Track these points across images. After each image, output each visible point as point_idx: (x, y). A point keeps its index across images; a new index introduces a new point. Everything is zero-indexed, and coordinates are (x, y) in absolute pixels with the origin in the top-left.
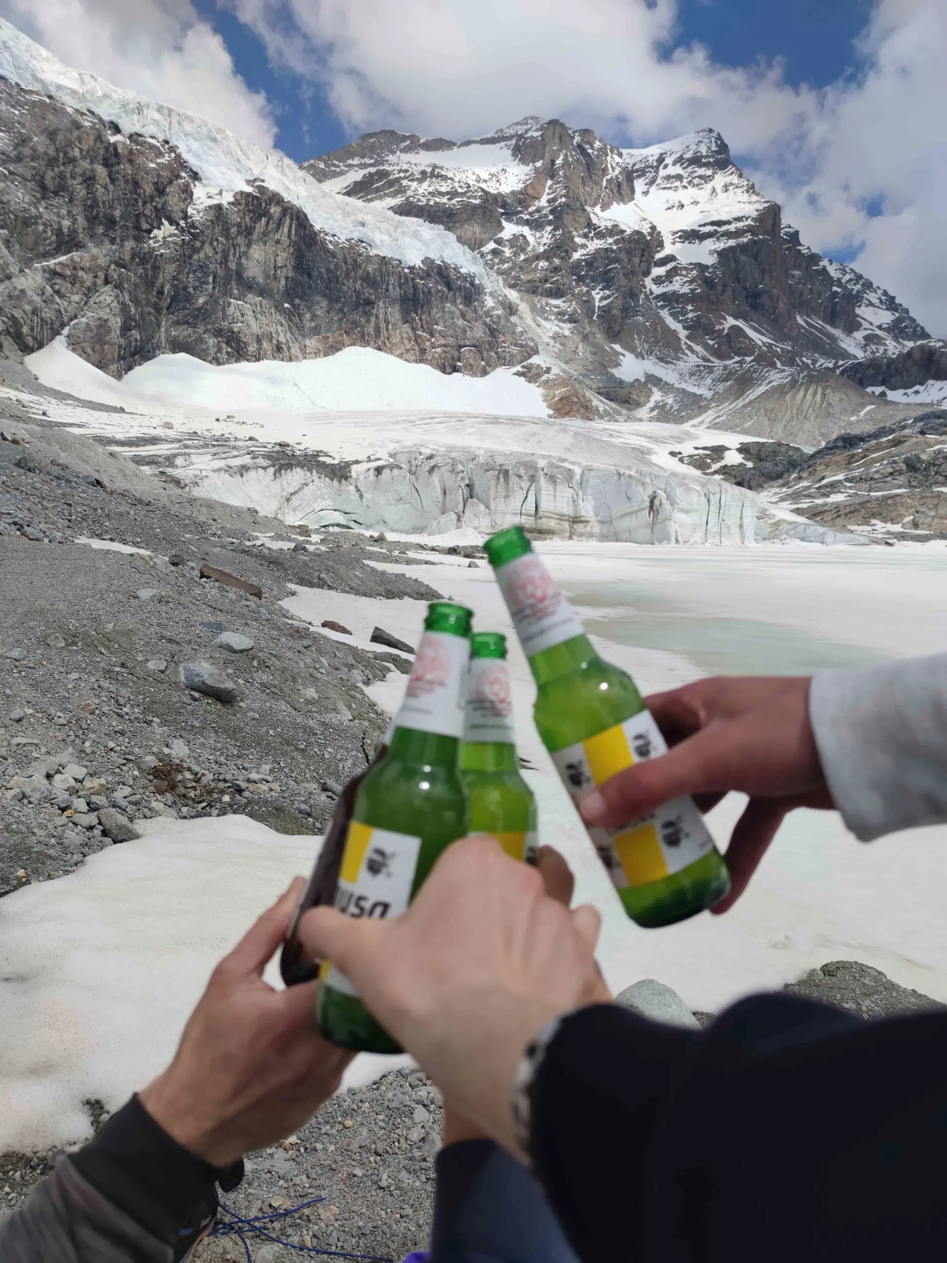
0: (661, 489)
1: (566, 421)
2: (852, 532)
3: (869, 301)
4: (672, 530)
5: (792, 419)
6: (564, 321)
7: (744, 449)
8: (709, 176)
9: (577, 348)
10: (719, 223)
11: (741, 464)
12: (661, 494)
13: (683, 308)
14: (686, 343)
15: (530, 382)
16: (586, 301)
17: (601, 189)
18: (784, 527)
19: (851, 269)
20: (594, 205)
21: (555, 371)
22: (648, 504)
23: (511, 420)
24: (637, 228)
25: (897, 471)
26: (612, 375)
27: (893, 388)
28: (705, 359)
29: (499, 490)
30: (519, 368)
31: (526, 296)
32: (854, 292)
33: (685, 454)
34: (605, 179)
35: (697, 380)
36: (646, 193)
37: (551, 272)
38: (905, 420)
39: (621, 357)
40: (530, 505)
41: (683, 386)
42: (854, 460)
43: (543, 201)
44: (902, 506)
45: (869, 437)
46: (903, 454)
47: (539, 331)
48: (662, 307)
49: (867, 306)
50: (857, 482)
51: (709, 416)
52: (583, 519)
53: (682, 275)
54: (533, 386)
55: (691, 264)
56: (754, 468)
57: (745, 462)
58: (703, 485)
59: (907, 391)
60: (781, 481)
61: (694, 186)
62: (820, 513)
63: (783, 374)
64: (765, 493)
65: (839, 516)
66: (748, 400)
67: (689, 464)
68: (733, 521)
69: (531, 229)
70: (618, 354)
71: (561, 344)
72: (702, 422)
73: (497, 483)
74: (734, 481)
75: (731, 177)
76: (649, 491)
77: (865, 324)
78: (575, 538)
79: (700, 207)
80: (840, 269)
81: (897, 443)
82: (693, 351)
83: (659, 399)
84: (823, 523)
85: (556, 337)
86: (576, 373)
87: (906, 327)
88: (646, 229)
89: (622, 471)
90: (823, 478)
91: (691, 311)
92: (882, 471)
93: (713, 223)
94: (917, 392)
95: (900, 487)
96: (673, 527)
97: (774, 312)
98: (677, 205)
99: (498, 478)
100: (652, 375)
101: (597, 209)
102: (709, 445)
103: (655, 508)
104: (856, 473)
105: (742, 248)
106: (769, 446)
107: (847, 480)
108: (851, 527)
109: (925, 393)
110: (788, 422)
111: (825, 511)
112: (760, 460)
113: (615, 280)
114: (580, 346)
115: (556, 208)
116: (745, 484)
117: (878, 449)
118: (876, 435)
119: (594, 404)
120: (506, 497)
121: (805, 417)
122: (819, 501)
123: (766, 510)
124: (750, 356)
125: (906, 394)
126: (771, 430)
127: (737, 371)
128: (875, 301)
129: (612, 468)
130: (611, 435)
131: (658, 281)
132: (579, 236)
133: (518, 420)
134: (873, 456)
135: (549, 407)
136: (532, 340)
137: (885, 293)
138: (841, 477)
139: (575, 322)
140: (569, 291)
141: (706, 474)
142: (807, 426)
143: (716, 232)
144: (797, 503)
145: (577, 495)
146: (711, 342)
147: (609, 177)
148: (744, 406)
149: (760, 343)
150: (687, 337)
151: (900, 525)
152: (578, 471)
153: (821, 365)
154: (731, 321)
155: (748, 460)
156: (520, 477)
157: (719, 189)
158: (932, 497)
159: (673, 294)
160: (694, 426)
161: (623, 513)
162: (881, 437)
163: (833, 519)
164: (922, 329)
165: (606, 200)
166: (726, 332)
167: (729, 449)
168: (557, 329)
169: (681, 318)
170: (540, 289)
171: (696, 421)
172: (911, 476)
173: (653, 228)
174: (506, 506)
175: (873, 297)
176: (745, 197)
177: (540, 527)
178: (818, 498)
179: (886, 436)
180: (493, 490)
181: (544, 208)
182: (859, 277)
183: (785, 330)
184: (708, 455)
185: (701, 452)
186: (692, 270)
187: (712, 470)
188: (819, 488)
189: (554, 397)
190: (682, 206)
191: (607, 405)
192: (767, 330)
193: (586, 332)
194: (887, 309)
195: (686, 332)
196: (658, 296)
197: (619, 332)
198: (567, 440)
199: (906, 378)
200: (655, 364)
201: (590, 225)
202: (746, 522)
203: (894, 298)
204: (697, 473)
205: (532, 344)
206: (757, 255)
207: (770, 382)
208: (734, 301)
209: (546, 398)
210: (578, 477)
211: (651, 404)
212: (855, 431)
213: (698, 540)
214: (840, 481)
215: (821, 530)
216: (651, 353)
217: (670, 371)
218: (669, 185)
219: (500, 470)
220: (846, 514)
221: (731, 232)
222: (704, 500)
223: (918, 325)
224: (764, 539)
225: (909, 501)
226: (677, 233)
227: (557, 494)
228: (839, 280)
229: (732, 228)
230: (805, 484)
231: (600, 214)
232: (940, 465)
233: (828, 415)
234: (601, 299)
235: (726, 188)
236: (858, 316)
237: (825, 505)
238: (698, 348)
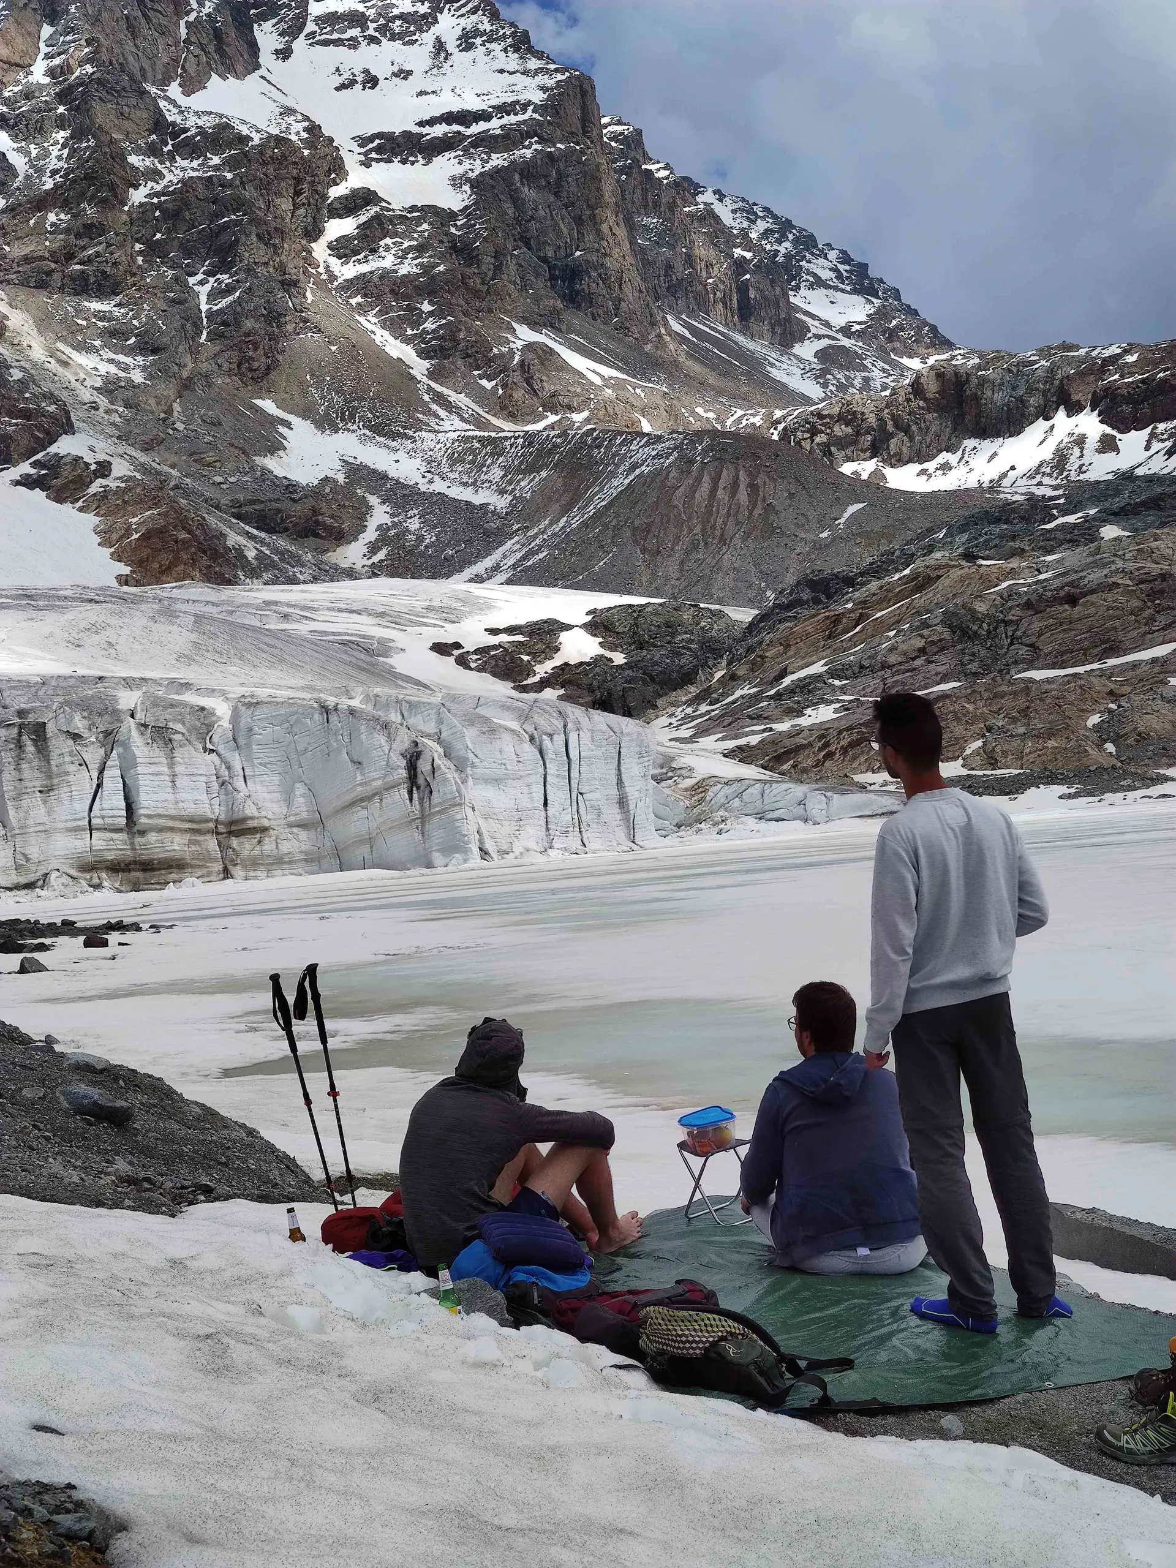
0: (428, 736)
1: (169, 590)
2: (862, 788)
3: (814, 275)
4: (469, 828)
5: (695, 547)
6: (130, 351)
7: (599, 624)
8: (424, 16)
9: (169, 412)
10: (464, 118)
11: (599, 659)
12: (433, 748)
13: (410, 309)
14: (430, 389)
15: (59, 500)
16: (174, 302)
17: (177, 44)
18: (717, 794)
19: (766, 209)
20: (165, 81)
21: (121, 468)
22: (403, 773)
23: (30, 597)
24: (275, 131)
25: (933, 643)
26: (266, 472)
27: (898, 461)
28: (478, 422)
29: (27, 774)
30: (25, 468)
31: (22, 294)
32: (780, 259)
33: (469, 647)
34: (182, 23)
35: (468, 473)
36: (284, 54)
37: (78, 236)
38: (930, 531)
39: (282, 429)
40: (113, 802)
41: (439, 486)
42: (840, 627)
43: (39, 73)
44: (958, 719)
45: (862, 574)
46: (939, 605)
47: (67, 375)
48: (361, 309)
49: (811, 287)
50: (855, 676)
51: (509, 551)
52: (251, 824)
53: (396, 234)
54: (67, 510)
55: (414, 208)
56: (628, 665)
57: (608, 654)
58: (524, 717)
59: (926, 465)
60: (693, 690)
61: (393, 38)
62: (789, 752)
63: (659, 447)
64: (663, 721)
65: (830, 755)
66: (591, 510)
67: (481, 669)
68: (601, 794)
69: (15, 138)
70: (275, 421)
71: (127, 406)
72: (496, 568)
73: (19, 759)
74: (589, 699)
75: (474, 18)
76: (403, 741)
77: (815, 327)
78: (238, 872)
79: (416, 82)
80: (742, 210)
81: (922, 583)
82: (449, 407)
83: (387, 520)
84: (799, 774)
85: (111, 388)
86: (174, 472)
87: (900, 327)
88: (296, 132)
89: (331, 701)
90: (783, 674)
91: (431, 314)
92: (903, 647)
93: (449, 118)
94: (946, 467)
95: (945, 679)
96: (470, 823)
97: (617, 309)
98: (360, 79)
99: (20, 746)
100: (362, 467)
101: (174, 90)
102: (522, 621)
103: (421, 781)
104: (851, 657)
105: (527, 171)
106: (655, 613)
107: (834, 674)
108: (859, 778)
109: (963, 469)
110: (687, 553)
111: (799, 748)
112: (641, 646)
113: (241, 249)
114: (177, 407)
115: (71, 88)
116: (617, 704)
117: (885, 600)
118: (876, 571)
119: (230, 543)
120: (47, 790)
121: (722, 540)
122: (783, 727)
123: (673, 759)
124: (578, 410)
125: (923, 472)
126: (654, 574)
127: (556, 446)
128: (826, 275)
129: (306, 695)
130: (286, 616)
131: (343, 249)
132: (137, 151)
133: (48, 597)
134: (879, 615)
135: (118, 557)
136: (51, 397)
137: (845, 258)
138: (818, 668)
139: (155, 351)
140: (130, 280)
141: (524, 689)
142: (729, 558)
143: (459, 137)
144: (736, 737)
145: (229, 768)
146: (488, 385)
147: (192, 17)
148: (585, 525)
149: (598, 381)
150: (432, 374)
151: (960, 761)
152: (222, 710)
153: (738, 421)
154: (525, 335)
155: (613, 648)
156: (76, 737)
157: (451, 46)
158: (1014, 693)
159: (381, 277)
160: (477, 579)
161: (349, 798)
162: (888, 573)
163: (819, 764)
164: (934, 329)
165: (191, 68)
166: (517, 359)
167: (569, 627)
168: (113, 369)
169: (409, 332)
170: (57, 276)
171: (479, 568)
172: (963, 652)
173: (314, 129)
174: (49, 812)
175: (822, 268)
176: (512, 61)
177: (145, 855)
178: (779, 720)
179: (897, 570)
180: (9, 775)
181: (41, 87)
182: (784, 226)
183: (648, 348)
184: (521, 643)
185: (504, 638)
186: (419, 221)
187: (537, 679)
188: (778, 696)
189: (128, 533)
190: (372, 81)
191: (262, 542)
192: (606, 350)
193: (185, 374)
194: (855, 291)
195: (426, 364)
196: (350, 283)
197: (268, 369)
198: (180, 636)
199: (918, 438)
200: (363, 440)
201: (159, 124)
202: (633, 791)
203: (864, 267)
204: (502, 689)
205: (52, 408)
206: (558, 185)
207: (634, 467)
208: (524, 288)
209: (106, 537)
210: (225, 723)
211: (370, 534)
212: (833, 565)
213: (533, 845)
214: (819, 677)
215: (798, 790)
216: (352, 417)
217: (401, 455)
218: (335, 36)
219: (21, 727)
220: (845, 750)
221: (494, 136)
222: (529, 752)
223: (926, 323)
224: (679, 826)
225: (970, 707)
226: (371, 139)
227: (179, 769)
228: (745, 233)
229: (494, 125)
230: (745, 690)
231: (183, 101)
232: (1017, 623)
233: (770, 531)
234: (212, 296)
235: (467, 41)
236: (798, 309)
237: (797, 732)
238: (461, 399)
